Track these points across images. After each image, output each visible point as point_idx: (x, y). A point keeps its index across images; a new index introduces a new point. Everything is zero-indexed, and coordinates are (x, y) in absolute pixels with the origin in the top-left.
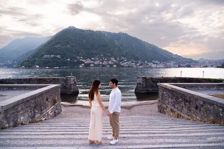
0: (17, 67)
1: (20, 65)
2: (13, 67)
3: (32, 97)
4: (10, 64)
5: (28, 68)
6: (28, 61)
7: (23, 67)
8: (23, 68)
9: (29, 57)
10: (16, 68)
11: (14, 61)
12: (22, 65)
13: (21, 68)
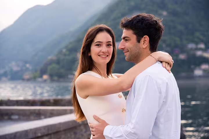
0: (33, 79)
1: (39, 72)
2: (23, 80)
3: (48, 130)
4: (17, 72)
5: (58, 81)
6: (58, 62)
7: (45, 77)
8: (45, 81)
9: (60, 52)
10: (28, 80)
11: (26, 62)
12: (43, 72)
13: (40, 79)
